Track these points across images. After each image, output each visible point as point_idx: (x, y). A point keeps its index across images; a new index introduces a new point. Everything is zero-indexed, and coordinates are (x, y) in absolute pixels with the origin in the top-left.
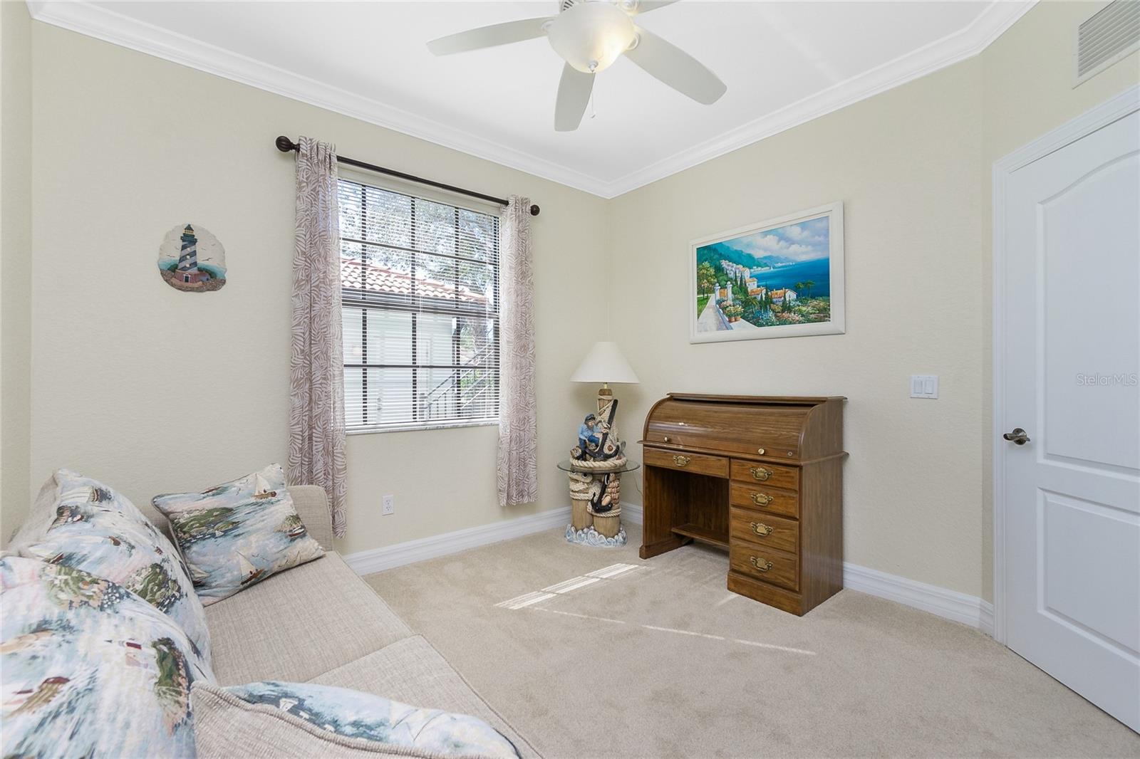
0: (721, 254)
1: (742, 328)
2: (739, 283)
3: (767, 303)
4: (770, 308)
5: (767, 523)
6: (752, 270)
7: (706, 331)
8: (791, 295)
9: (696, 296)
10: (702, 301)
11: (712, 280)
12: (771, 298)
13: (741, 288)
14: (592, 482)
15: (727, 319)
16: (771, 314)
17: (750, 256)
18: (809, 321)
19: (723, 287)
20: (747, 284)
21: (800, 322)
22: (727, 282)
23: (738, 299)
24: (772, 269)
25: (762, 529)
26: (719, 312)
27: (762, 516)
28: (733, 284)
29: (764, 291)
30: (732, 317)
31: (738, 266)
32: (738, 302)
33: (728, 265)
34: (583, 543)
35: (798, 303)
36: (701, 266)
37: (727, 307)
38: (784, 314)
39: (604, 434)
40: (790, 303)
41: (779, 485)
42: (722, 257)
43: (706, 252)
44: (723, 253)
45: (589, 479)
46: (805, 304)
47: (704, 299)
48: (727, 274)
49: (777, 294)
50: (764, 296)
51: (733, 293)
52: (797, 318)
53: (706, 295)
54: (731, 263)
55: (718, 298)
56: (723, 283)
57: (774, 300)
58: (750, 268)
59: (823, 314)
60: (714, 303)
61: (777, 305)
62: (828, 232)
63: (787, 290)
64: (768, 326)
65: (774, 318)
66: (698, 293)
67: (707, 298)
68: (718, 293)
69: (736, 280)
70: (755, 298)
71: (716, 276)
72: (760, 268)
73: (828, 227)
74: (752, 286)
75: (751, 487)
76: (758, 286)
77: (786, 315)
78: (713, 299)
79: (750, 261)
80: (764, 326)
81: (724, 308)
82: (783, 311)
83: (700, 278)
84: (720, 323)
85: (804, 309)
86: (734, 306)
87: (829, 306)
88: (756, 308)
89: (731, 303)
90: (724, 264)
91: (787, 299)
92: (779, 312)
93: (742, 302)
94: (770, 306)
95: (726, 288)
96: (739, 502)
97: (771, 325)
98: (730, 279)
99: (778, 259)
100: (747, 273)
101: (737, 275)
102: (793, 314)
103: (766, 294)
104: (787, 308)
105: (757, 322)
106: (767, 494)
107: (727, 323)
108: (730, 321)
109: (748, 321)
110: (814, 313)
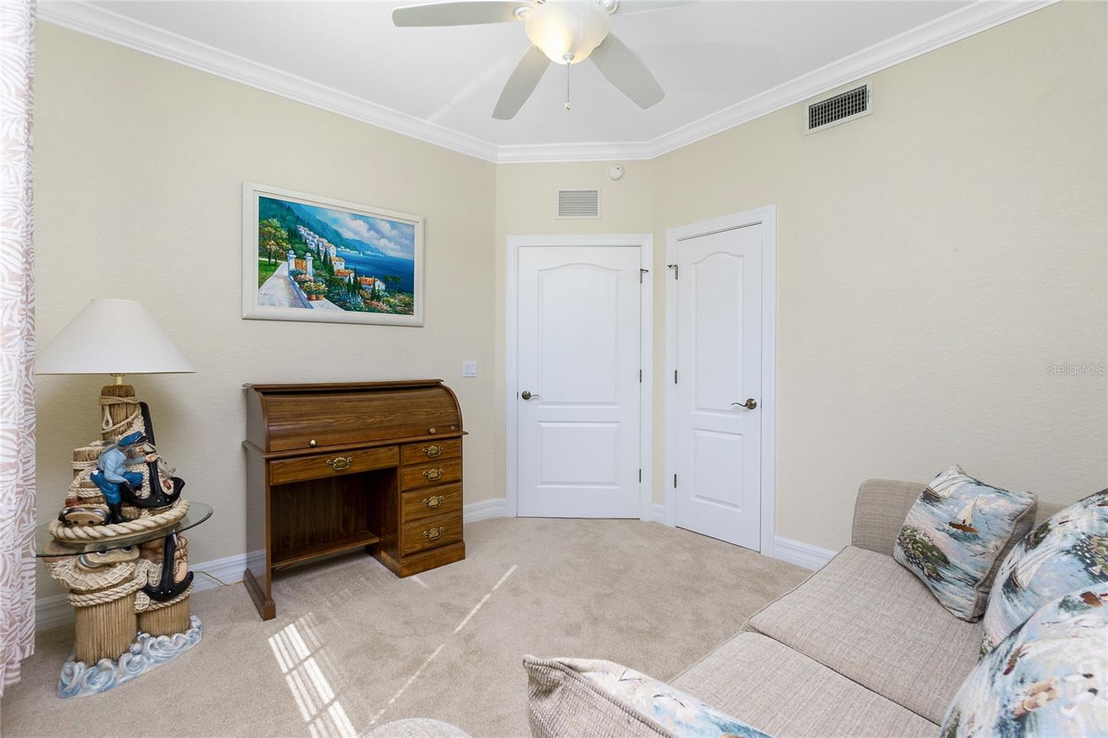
0: (298, 217)
1: (324, 308)
2: (322, 258)
3: (355, 288)
4: (359, 293)
5: (438, 494)
6: (339, 249)
7: (273, 305)
8: (380, 285)
9: (257, 258)
10: (266, 265)
11: (285, 244)
12: (360, 284)
13: (324, 264)
14: (141, 557)
15: (306, 296)
16: (359, 299)
17: (337, 234)
18: (396, 312)
19: (300, 257)
20: (333, 263)
21: (388, 312)
22: (306, 252)
23: (320, 275)
24: (361, 254)
25: (434, 502)
26: (294, 285)
27: (433, 490)
28: (314, 257)
29: (352, 275)
30: (311, 295)
31: (323, 240)
32: (320, 279)
33: (308, 234)
34: (146, 669)
35: (386, 294)
36: (265, 222)
37: (306, 282)
38: (372, 302)
39: (149, 464)
40: (379, 292)
41: (448, 457)
42: (299, 220)
43: (274, 206)
44: (301, 217)
45: (136, 554)
46: (393, 297)
47: (270, 265)
48: (306, 243)
49: (366, 280)
50: (352, 280)
51: (314, 267)
52: (386, 308)
53: (273, 260)
54: (312, 233)
55: (293, 267)
56: (301, 252)
57: (364, 286)
58: (337, 246)
59: (408, 309)
60: (286, 273)
61: (366, 292)
62: (414, 239)
63: (376, 279)
64: (357, 311)
65: (362, 303)
66: (260, 255)
67: (276, 265)
68: (292, 262)
69: (318, 254)
70: (342, 279)
71: (289, 240)
72: (348, 250)
73: (414, 234)
74: (339, 266)
75: (422, 467)
76: (346, 268)
77: (375, 302)
78: (284, 268)
79: (337, 240)
80: (352, 310)
81: (302, 283)
82: (372, 299)
83: (264, 236)
84: (295, 298)
85: (392, 300)
86: (315, 282)
87: (413, 302)
88: (343, 290)
89: (312, 278)
90: (303, 230)
91: (377, 288)
92: (368, 299)
93: (326, 280)
94: (359, 291)
95: (305, 259)
96: (411, 486)
97: (359, 311)
98: (311, 251)
99: (368, 247)
100: (333, 251)
101: (320, 249)
102: (381, 304)
103: (355, 278)
104: (375, 296)
105: (344, 306)
106: (438, 468)
107: (306, 302)
108: (310, 299)
109: (334, 302)
110: (401, 306)
